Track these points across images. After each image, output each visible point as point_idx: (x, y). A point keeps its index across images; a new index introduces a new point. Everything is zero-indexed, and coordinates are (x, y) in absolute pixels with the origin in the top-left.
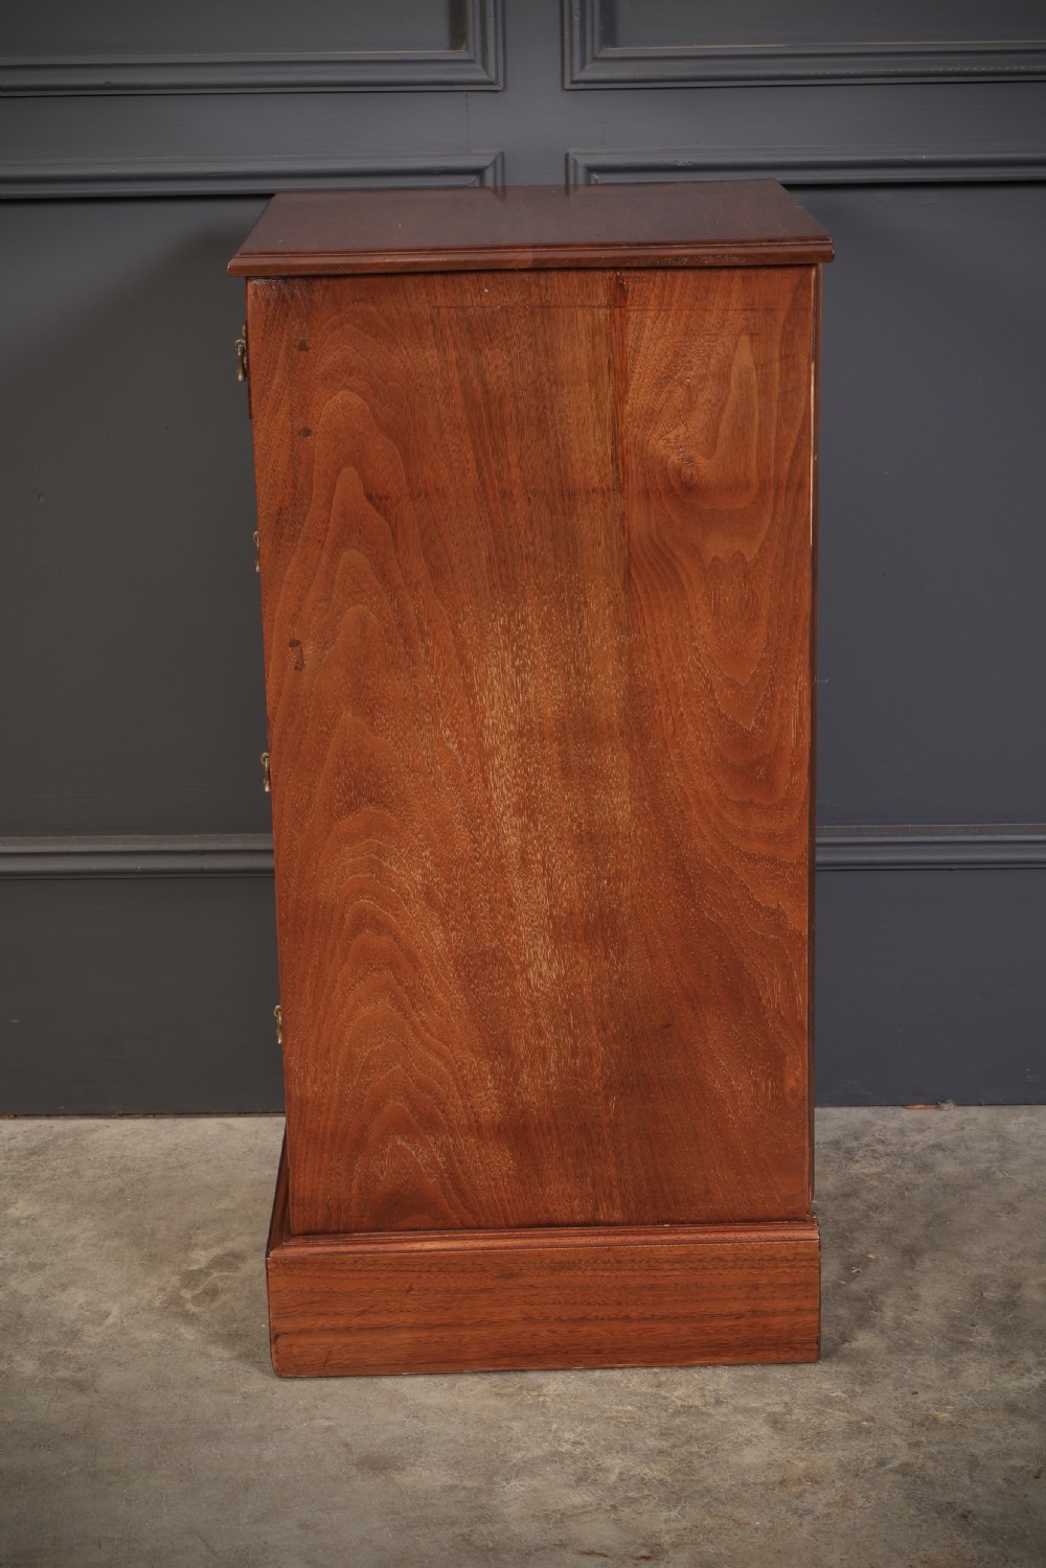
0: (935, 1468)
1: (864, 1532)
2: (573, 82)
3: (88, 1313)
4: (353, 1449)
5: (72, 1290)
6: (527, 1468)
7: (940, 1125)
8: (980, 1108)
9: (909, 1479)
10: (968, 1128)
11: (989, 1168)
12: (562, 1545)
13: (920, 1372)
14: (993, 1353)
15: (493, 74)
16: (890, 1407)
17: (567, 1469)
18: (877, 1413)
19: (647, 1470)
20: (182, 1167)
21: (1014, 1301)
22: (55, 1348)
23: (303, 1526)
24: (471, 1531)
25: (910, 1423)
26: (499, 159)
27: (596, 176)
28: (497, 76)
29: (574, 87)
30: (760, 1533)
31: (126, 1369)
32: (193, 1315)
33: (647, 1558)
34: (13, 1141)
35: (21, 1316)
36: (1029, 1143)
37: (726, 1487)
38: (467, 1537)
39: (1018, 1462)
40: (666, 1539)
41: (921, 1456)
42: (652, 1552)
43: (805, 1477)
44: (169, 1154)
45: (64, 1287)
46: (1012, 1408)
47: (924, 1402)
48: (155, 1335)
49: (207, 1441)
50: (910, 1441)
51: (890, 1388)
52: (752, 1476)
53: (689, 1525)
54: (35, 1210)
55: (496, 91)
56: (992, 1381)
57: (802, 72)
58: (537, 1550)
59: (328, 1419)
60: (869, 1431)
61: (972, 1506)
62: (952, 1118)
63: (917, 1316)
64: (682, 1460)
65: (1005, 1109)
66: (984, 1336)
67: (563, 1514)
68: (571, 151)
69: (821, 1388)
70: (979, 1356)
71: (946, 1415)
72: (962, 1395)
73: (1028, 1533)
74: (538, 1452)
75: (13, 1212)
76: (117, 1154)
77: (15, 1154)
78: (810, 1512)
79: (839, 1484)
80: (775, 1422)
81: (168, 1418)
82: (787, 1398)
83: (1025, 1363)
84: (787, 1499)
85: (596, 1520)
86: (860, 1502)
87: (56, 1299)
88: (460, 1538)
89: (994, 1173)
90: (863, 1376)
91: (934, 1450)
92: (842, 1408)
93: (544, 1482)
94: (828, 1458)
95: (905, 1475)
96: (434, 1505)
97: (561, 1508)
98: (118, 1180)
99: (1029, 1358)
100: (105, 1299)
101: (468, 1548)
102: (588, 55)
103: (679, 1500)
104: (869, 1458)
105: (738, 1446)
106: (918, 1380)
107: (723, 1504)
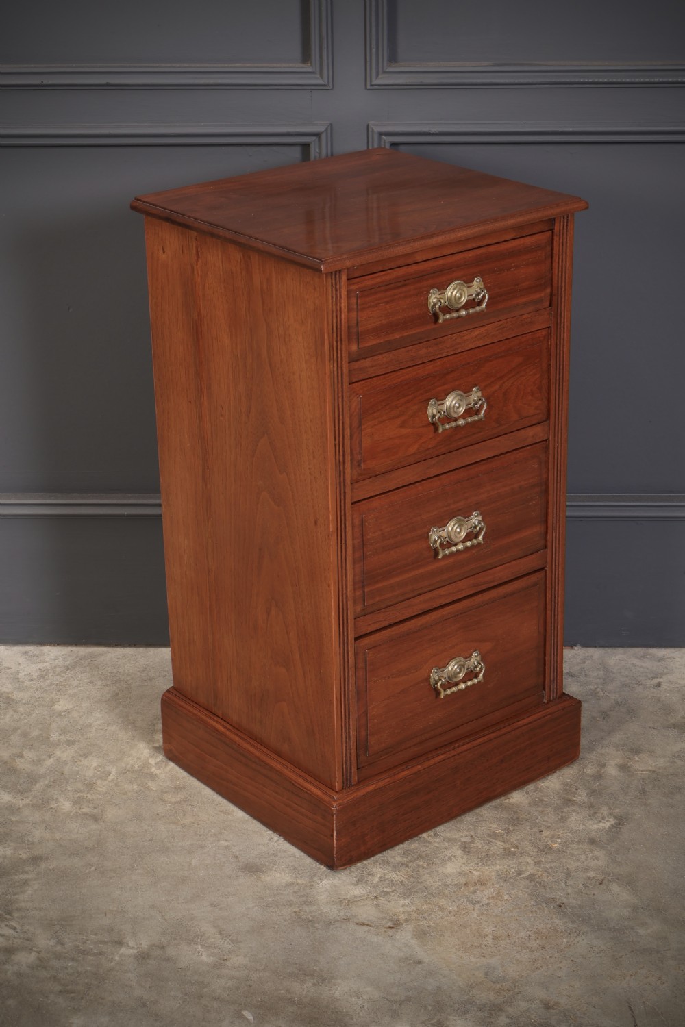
0: (548, 877)
1: (506, 915)
2: (372, 85)
3: (99, 773)
4: (240, 859)
5: (90, 758)
7: (572, 660)
8: (596, 649)
9: (533, 883)
10: (587, 662)
11: (596, 689)
12: (347, 919)
13: (546, 819)
14: (586, 808)
15: (326, 80)
16: (527, 839)
17: (352, 874)
18: (520, 843)
19: (395, 875)
20: (150, 680)
21: (601, 775)
22: (81, 794)
23: (212, 905)
24: (301, 910)
25: (537, 850)
26: (329, 127)
27: (384, 138)
28: (328, 81)
29: (372, 88)
30: (451, 914)
31: (119, 808)
32: (156, 775)
33: (392, 928)
34: (57, 661)
35: (63, 773)
36: (620, 673)
37: (436, 886)
38: (298, 914)
39: (592, 874)
40: (402, 917)
41: (541, 870)
42: (394, 924)
43: (478, 881)
44: (144, 671)
45: (86, 756)
46: (592, 841)
47: (546, 837)
48: (135, 787)
49: (163, 853)
50: (536, 860)
51: (528, 828)
52: (450, 880)
53: (415, 909)
54: (69, 706)
55: (328, 90)
56: (583, 824)
57: (502, 81)
58: (334, 922)
59: (227, 841)
60: (514, 854)
61: (565, 900)
62: (579, 655)
64: (414, 870)
65: (609, 650)
66: (582, 796)
67: (349, 901)
68: (370, 123)
69: (491, 827)
70: (578, 809)
71: (556, 845)
72: (566, 833)
73: (593, 916)
75: (57, 707)
76: (114, 670)
77: (58, 669)
78: (479, 902)
79: (496, 886)
80: (465, 848)
81: (142, 839)
82: (472, 833)
83: (602, 814)
84: (467, 894)
85: (366, 905)
86: (506, 897)
87: (82, 763)
88: (294, 914)
89: (598, 692)
90: (514, 820)
91: (548, 866)
92: (501, 839)
93: (340, 882)
94: (491, 870)
95: (531, 881)
96: (281, 894)
97: (348, 897)
98: (115, 687)
99: (605, 811)
100: (108, 764)
101: (298, 920)
102: (380, 70)
103: (410, 893)
104: (513, 870)
105: (444, 862)
106: (544, 823)
107: (434, 896)
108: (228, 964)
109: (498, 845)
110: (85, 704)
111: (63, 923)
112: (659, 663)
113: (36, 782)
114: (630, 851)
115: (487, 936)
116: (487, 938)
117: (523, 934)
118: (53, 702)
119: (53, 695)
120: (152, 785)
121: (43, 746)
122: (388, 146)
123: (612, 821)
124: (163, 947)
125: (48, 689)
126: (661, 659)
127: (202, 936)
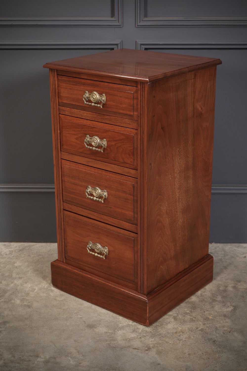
1: (193, 345)
2: (138, 26)
3: (31, 289)
4: (86, 323)
5: (28, 284)
6: (122, 328)
7: (212, 248)
8: (220, 244)
9: (203, 332)
10: (217, 248)
11: (221, 258)
12: (129, 347)
13: (206, 307)
14: (221, 303)
15: (120, 23)
16: (199, 315)
17: (131, 328)
18: (196, 316)
19: (148, 329)
20: (52, 255)
21: (226, 290)
22: (24, 297)
23: (75, 341)
24: (110, 343)
25: (203, 319)
26: (122, 42)
27: (142, 46)
30: (171, 345)
31: (39, 303)
32: (53, 290)
33: (147, 350)
34: (16, 248)
35: (17, 289)
36: (230, 252)
37: (164, 333)
38: (109, 344)
39: (226, 329)
40: (151, 346)
41: (205, 327)
42: (148, 349)
43: (181, 331)
44: (49, 252)
45: (26, 283)
46: (225, 316)
47: (206, 314)
48: (45, 295)
49: (55, 320)
50: (203, 323)
51: (199, 310)
52: (170, 331)
53: (156, 342)
54: (20, 264)
55: (121, 27)
56: (221, 309)
57: (187, 24)
58: (124, 348)
59: (81, 315)
60: (194, 321)
61: (216, 339)
62: (214, 246)
63: (205, 293)
64: (155, 327)
65: (225, 244)
66: (219, 298)
67: (129, 339)
68: (137, 40)
69: (185, 310)
70: (218, 303)
71: (211, 317)
72: (214, 312)
73: (227, 345)
74: (125, 324)
75: (16, 265)
76: (38, 251)
77: (17, 251)
78: (182, 340)
79: (188, 333)
80: (175, 318)
81: (47, 315)
82: (177, 312)
83: (228, 305)
84: (177, 336)
85: (136, 341)
86: (192, 338)
87: (24, 286)
88: (108, 344)
89: (222, 259)
90: (194, 307)
91: (208, 325)
92: (189, 315)
93: (126, 331)
94: (186, 327)
95: (202, 331)
96: (102, 336)
97: (129, 338)
98: (38, 257)
99: (229, 304)
100: (35, 286)
101: (110, 347)
102: (141, 20)
103: (154, 336)
104: (194, 327)
105: (167, 324)
106: (205, 309)
107: (163, 337)
108: (81, 364)
109: (188, 317)
110: (26, 264)
111: (15, 348)
112: (245, 249)
113: (6, 293)
114: (240, 319)
115: (186, 353)
116: (186, 355)
117: (200, 353)
118: (14, 263)
119: (14, 260)
120: (52, 294)
121: (10, 279)
122: (143, 49)
123: (232, 308)
124: (55, 358)
125: (12, 258)
126: (245, 248)
127: (71, 353)
